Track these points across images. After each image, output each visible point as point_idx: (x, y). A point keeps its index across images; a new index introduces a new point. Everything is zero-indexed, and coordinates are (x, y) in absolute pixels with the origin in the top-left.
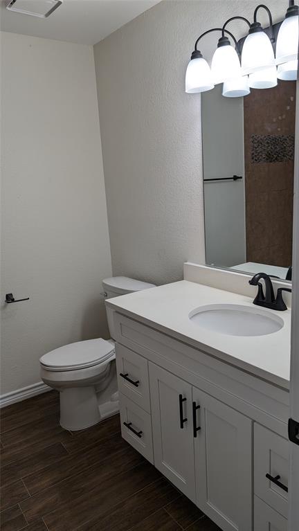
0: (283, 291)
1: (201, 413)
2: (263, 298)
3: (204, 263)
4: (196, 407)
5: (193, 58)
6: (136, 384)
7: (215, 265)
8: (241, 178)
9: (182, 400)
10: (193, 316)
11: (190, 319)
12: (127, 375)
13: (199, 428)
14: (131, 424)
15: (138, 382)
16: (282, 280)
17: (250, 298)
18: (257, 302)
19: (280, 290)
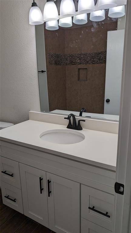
0: (80, 121)
1: (52, 184)
2: (71, 125)
3: (40, 111)
4: (49, 182)
5: (32, 6)
6: (12, 175)
7: (45, 112)
8: (45, 71)
9: (41, 179)
10: (41, 136)
11: (40, 138)
12: (6, 171)
13: (51, 192)
14: (9, 196)
15: (13, 174)
16: (77, 116)
17: (65, 126)
18: (68, 127)
19: (79, 121)
